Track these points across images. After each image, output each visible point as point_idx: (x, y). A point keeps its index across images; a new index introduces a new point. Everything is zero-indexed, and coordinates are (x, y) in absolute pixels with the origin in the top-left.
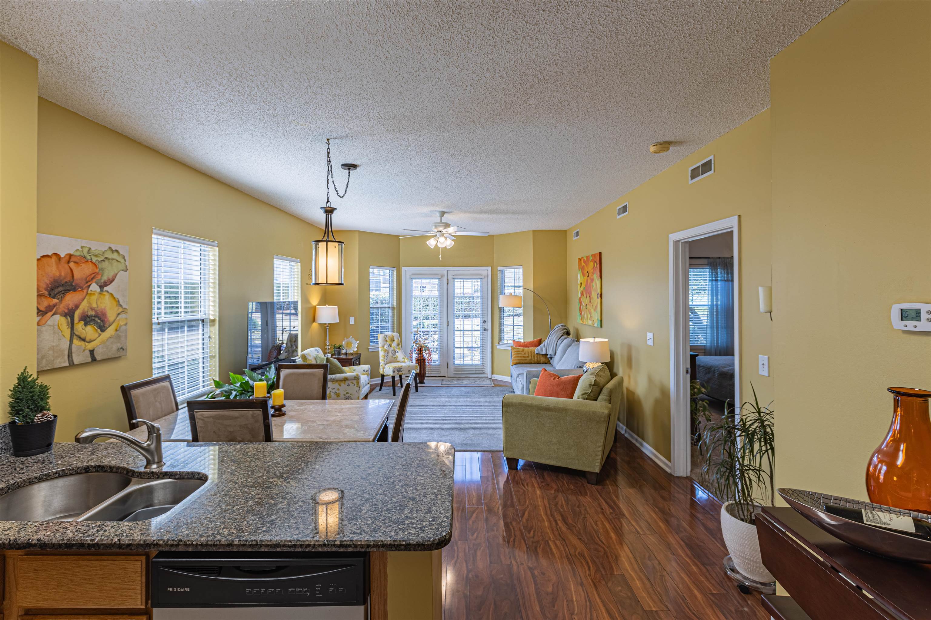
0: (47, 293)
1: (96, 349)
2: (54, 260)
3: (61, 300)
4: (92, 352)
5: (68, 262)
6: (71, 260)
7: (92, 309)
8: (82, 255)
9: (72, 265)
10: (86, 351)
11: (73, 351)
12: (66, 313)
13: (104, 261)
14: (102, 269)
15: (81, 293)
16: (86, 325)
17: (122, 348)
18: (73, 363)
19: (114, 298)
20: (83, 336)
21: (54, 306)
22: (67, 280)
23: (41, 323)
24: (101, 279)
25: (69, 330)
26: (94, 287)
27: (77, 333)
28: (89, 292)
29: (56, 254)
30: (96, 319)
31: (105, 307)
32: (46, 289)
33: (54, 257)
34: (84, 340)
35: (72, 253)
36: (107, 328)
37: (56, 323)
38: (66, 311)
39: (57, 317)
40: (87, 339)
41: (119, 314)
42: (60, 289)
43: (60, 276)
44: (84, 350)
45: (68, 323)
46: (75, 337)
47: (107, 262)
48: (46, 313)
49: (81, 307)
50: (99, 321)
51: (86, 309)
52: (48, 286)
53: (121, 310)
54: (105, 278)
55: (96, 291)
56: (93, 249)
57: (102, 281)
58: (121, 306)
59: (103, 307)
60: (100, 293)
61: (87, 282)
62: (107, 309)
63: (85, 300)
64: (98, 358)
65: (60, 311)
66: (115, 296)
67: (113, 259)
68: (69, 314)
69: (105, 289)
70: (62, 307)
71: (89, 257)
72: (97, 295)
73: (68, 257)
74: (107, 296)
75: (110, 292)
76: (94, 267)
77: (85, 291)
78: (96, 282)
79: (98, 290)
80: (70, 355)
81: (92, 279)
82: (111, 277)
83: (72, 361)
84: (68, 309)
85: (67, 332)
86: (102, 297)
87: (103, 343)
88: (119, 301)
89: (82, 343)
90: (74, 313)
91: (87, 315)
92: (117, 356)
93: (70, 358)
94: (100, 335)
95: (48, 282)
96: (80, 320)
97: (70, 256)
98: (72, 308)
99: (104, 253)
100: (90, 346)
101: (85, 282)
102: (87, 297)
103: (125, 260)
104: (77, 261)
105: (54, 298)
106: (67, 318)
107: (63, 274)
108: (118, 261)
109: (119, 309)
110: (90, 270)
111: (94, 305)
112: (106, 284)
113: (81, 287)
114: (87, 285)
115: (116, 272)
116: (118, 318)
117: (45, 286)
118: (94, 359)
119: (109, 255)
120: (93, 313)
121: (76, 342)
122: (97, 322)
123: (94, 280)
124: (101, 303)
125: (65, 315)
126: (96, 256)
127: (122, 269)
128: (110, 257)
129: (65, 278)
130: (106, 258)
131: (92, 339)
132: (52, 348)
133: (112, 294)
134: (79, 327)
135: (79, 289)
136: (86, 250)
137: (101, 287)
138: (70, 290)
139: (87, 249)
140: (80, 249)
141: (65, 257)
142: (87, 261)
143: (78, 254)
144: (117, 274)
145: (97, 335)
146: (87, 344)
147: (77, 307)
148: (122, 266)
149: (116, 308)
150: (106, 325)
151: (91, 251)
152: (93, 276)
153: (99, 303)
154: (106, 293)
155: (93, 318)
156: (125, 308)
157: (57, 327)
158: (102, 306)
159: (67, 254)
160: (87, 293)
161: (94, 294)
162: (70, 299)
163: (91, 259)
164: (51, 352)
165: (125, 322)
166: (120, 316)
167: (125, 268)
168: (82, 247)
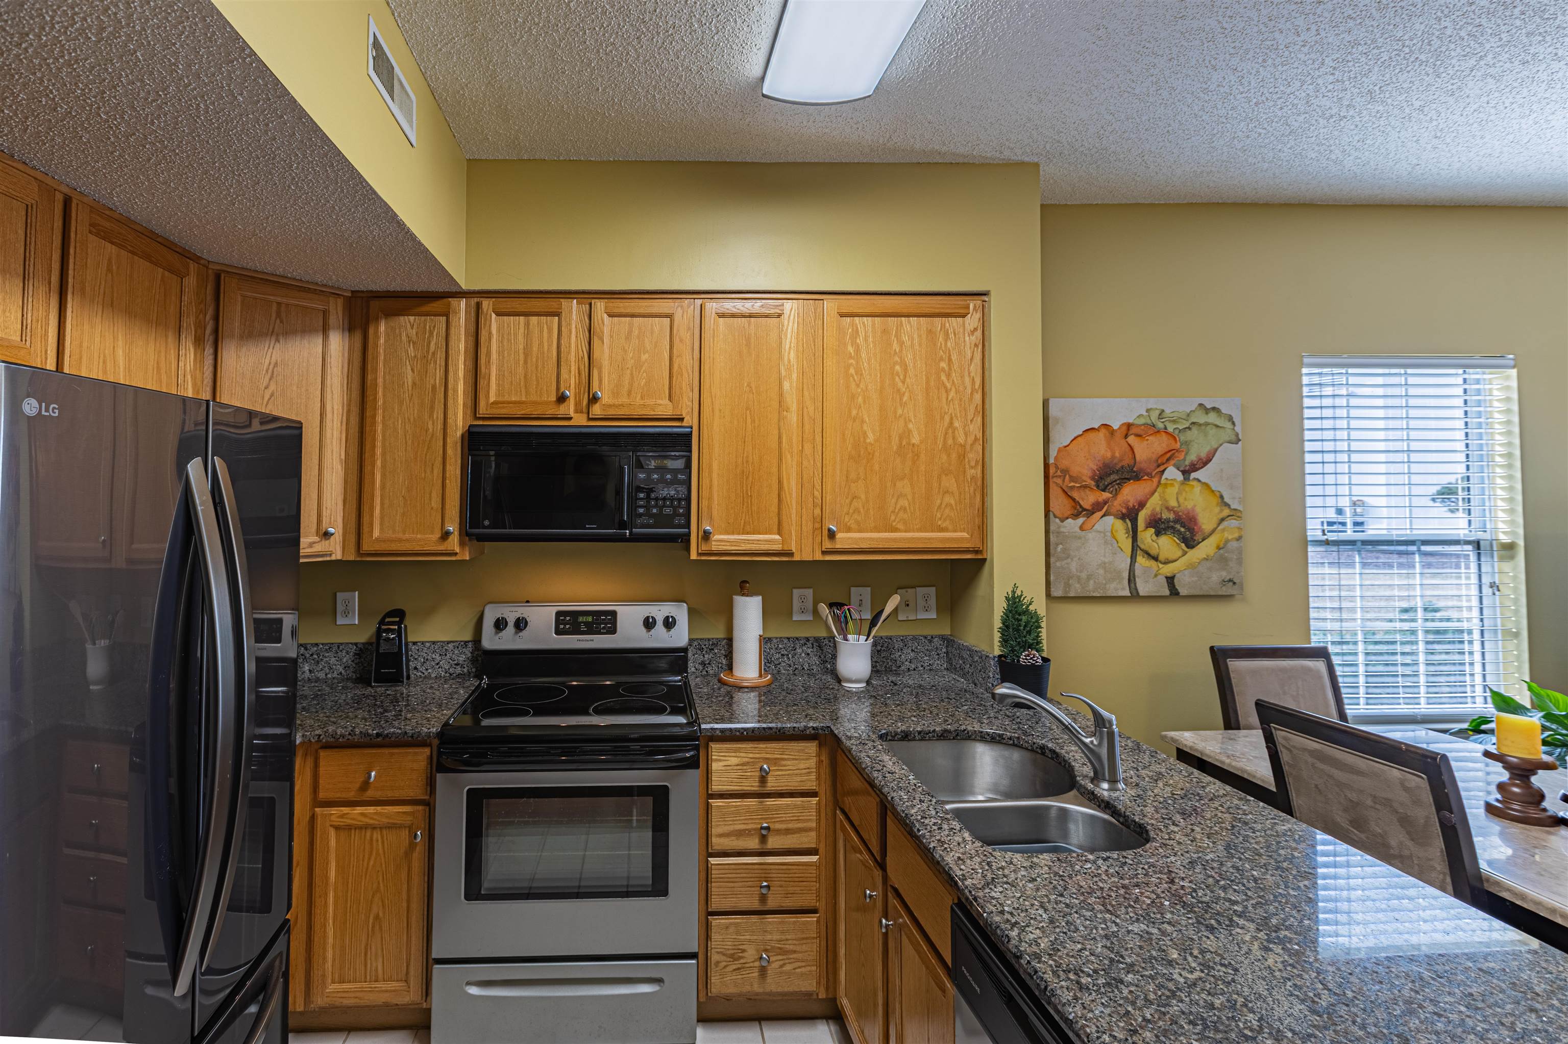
0: (1093, 483)
1: (1177, 576)
2: (1102, 434)
3: (1116, 494)
4: (1170, 580)
5: (1126, 436)
6: (1131, 432)
7: (1169, 509)
8: (1149, 422)
9: (1131, 439)
10: (1159, 577)
11: (1136, 574)
12: (1123, 514)
13: (1189, 428)
14: (1187, 443)
15: (1149, 483)
16: (1158, 534)
17: (1230, 580)
18: (1138, 593)
19: (1213, 491)
20: (1153, 552)
21: (1105, 502)
22: (1125, 463)
23: (1085, 527)
24: (1184, 459)
25: (1130, 540)
26: (1172, 473)
27: (1142, 547)
28: (1163, 481)
29: (1105, 426)
30: (1178, 526)
31: (1195, 506)
32: (1092, 478)
33: (1103, 430)
34: (1155, 559)
35: (1131, 421)
36: (1199, 543)
37: (1109, 529)
38: (1124, 511)
39: (1110, 520)
40: (1161, 558)
41: (1222, 520)
42: (1114, 477)
43: (1113, 457)
44: (1156, 576)
45: (1127, 529)
46: (1139, 552)
47: (1195, 430)
48: (1093, 513)
49: (1148, 505)
50: (1183, 530)
51: (1158, 509)
52: (1094, 474)
53: (1226, 512)
54: (1192, 457)
55: (1175, 480)
56: (1168, 411)
57: (1187, 463)
58: (1227, 505)
59: (1189, 507)
60: (1182, 483)
61: (1159, 466)
62: (1198, 510)
63: (1156, 494)
64: (1183, 591)
65: (1113, 510)
66: (1213, 488)
67: (1207, 424)
68: (1130, 515)
69: (1193, 475)
70: (1117, 504)
71: (1161, 426)
72: (1177, 486)
73: (1125, 428)
74: (1198, 488)
75: (1203, 480)
76: (1173, 442)
77: (1155, 480)
78: (1174, 465)
79: (1180, 477)
80: (1132, 579)
81: (1168, 460)
82: (1203, 455)
83: (1136, 589)
84: (1127, 508)
85: (1127, 544)
86: (1187, 489)
87: (1192, 566)
88: (1222, 497)
89: (1153, 563)
90: (1137, 515)
91: (1160, 519)
92: (1220, 593)
93: (1132, 585)
94: (1185, 553)
95: (1095, 467)
96: (1149, 525)
97: (1129, 426)
98: (1134, 506)
99: (1188, 415)
100: (1168, 570)
101: (1155, 465)
102: (1158, 490)
103: (1233, 424)
104: (1141, 433)
105: (1104, 490)
106: (1125, 522)
107: (1117, 455)
108: (1217, 426)
109: (1221, 511)
110: (1164, 445)
111: (1173, 503)
112: (1194, 467)
113: (1148, 474)
114: (1158, 470)
115: (1216, 446)
116: (1220, 527)
117: (1090, 473)
118: (1174, 593)
119: (1201, 418)
120: (1172, 516)
121: (1141, 560)
122: (1179, 530)
123: (1172, 462)
124: (1185, 499)
125: (1123, 517)
126: (1174, 422)
127: (1227, 439)
128: (1202, 421)
129: (1121, 461)
130: (1193, 423)
131: (1170, 559)
132: (1103, 565)
133: (1206, 485)
134: (1147, 536)
135: (1146, 477)
136: (1154, 416)
137: (1186, 473)
138: (1129, 479)
139: (1158, 412)
140: (1145, 413)
141: (1119, 428)
142: (1158, 432)
143: (1141, 421)
144: (1216, 450)
145: (1180, 553)
146: (1161, 566)
147: (1142, 505)
148: (1227, 435)
149: (1217, 509)
150: (1198, 537)
151: (1164, 415)
152: (1168, 455)
153: (1181, 500)
154: (1195, 483)
155: (1172, 524)
156: (1235, 510)
157: (1109, 534)
158: (1189, 505)
159: (1123, 424)
160: (1159, 482)
161: (1172, 485)
162: (1130, 493)
163: (1166, 428)
164: (1101, 571)
165: (1236, 535)
166: (1225, 524)
167: (1233, 438)
168: (1148, 411)
